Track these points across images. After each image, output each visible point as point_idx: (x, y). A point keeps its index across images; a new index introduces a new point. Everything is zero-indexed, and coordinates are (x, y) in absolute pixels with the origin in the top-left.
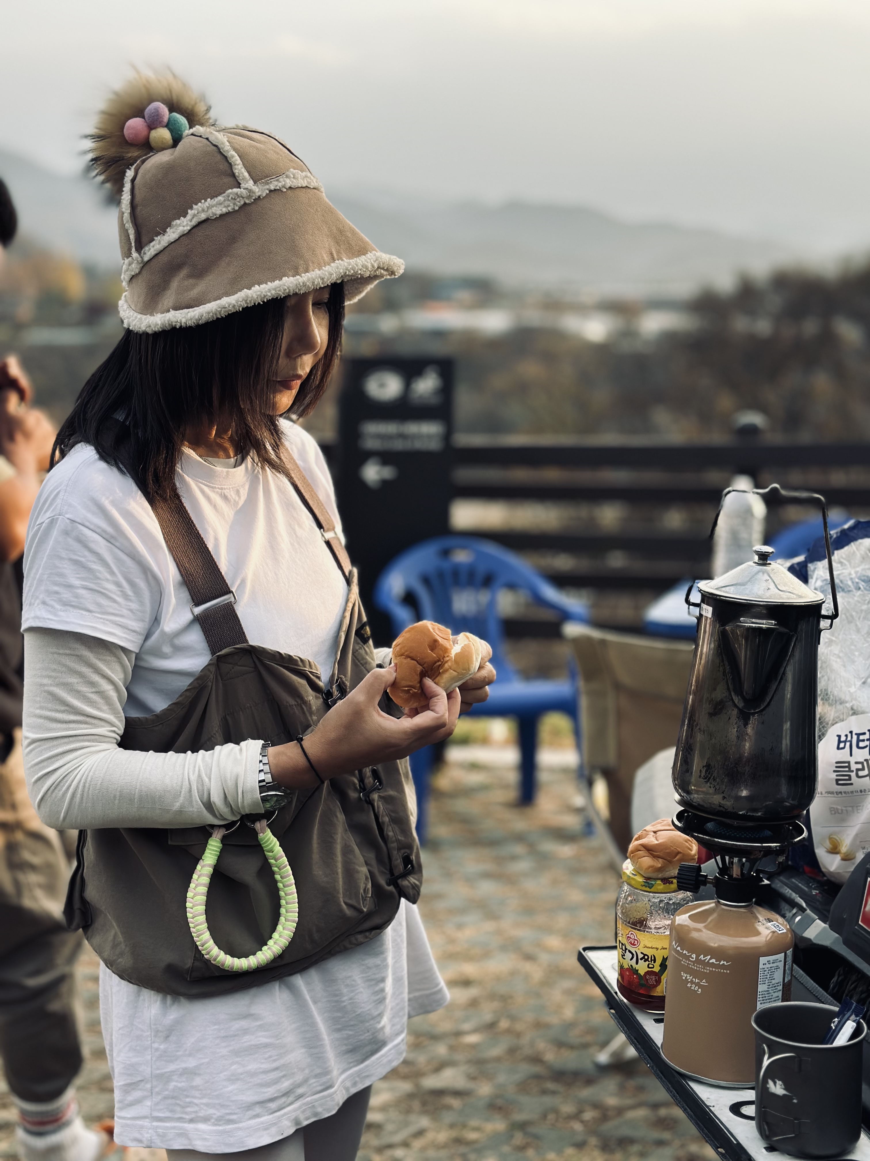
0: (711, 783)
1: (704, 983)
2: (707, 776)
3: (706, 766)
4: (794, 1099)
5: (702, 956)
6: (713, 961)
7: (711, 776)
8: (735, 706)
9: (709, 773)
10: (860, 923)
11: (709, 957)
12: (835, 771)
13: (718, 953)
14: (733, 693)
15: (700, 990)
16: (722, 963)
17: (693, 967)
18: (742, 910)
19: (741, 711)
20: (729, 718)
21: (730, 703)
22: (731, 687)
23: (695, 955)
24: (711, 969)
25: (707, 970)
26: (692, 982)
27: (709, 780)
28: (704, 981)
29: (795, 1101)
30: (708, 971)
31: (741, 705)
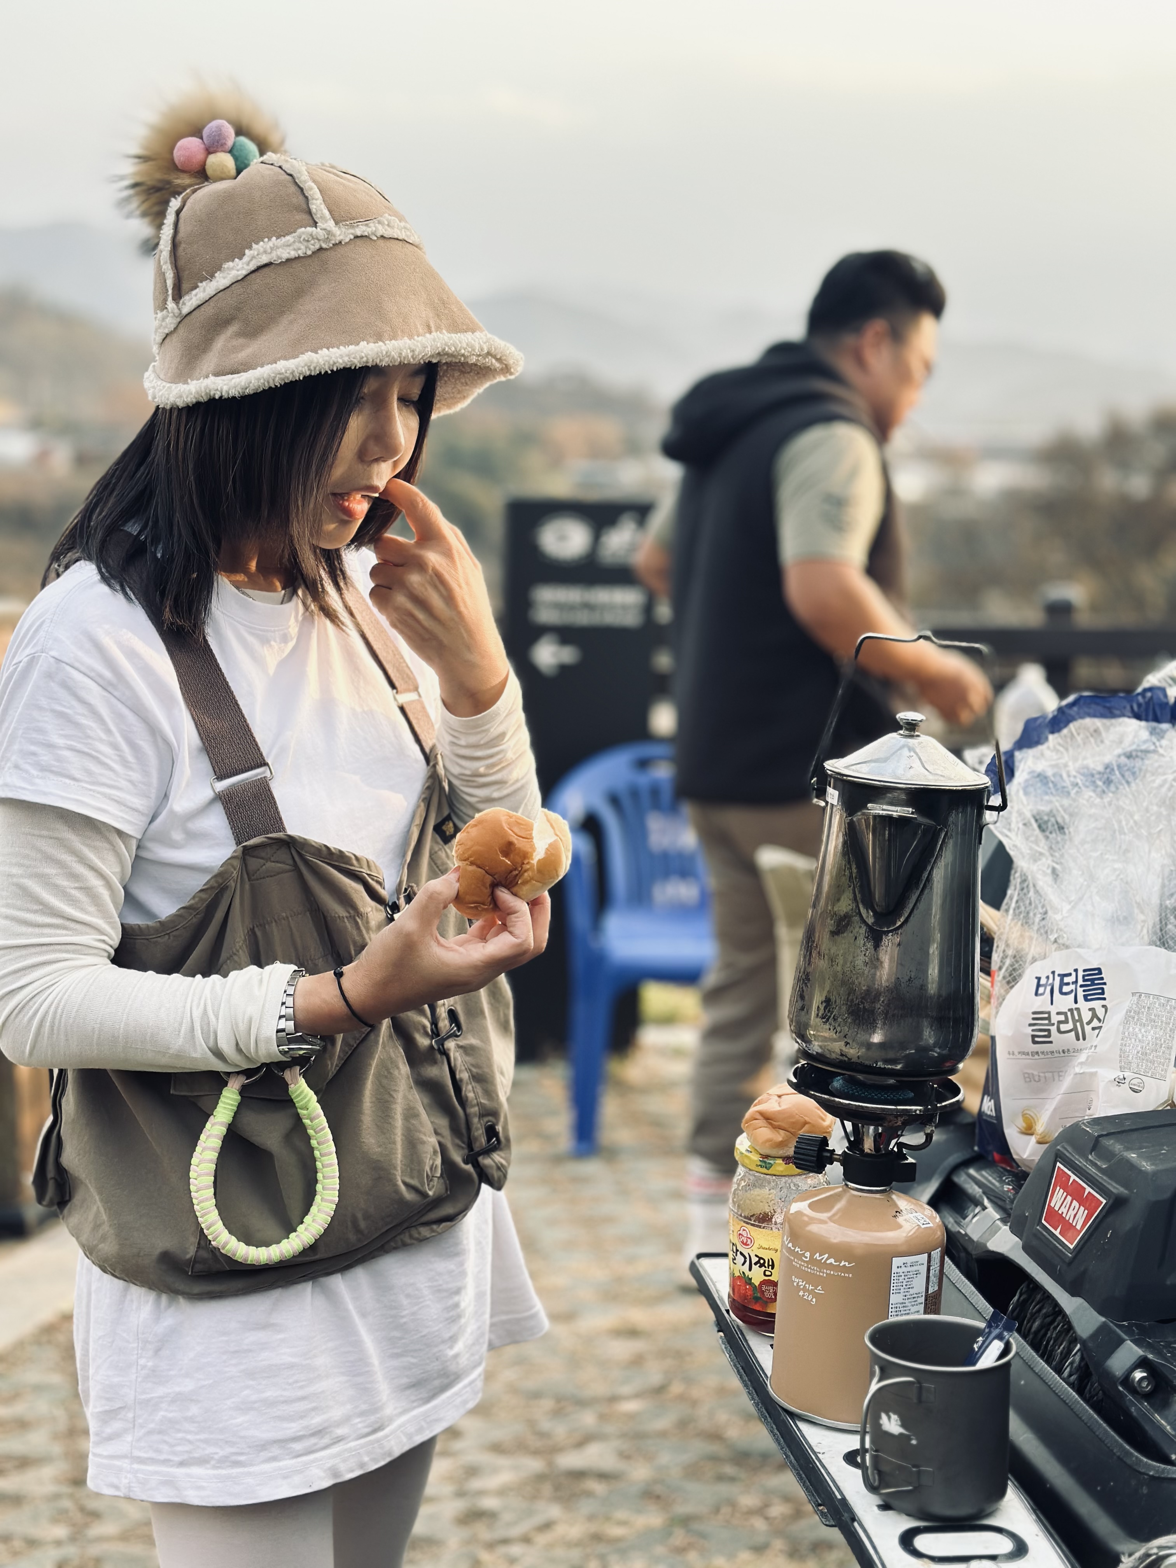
0: (830, 1024)
1: (819, 1290)
2: (826, 1015)
3: (825, 1001)
4: (912, 1439)
5: (818, 1254)
6: (832, 1261)
7: (831, 1014)
8: (864, 922)
9: (829, 1011)
10: (1043, 1221)
11: (826, 1256)
12: (1030, 1025)
13: (840, 1251)
14: (861, 906)
15: (814, 1300)
16: (843, 1263)
17: (806, 1269)
18: (878, 1196)
19: (870, 928)
20: (856, 938)
21: (857, 918)
22: (859, 896)
23: (808, 1253)
24: (828, 1272)
25: (823, 1273)
26: (805, 1289)
27: (828, 1020)
28: (819, 1288)
29: (914, 1442)
30: (825, 1275)
31: (870, 921)
